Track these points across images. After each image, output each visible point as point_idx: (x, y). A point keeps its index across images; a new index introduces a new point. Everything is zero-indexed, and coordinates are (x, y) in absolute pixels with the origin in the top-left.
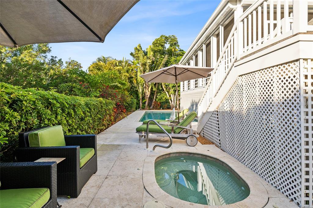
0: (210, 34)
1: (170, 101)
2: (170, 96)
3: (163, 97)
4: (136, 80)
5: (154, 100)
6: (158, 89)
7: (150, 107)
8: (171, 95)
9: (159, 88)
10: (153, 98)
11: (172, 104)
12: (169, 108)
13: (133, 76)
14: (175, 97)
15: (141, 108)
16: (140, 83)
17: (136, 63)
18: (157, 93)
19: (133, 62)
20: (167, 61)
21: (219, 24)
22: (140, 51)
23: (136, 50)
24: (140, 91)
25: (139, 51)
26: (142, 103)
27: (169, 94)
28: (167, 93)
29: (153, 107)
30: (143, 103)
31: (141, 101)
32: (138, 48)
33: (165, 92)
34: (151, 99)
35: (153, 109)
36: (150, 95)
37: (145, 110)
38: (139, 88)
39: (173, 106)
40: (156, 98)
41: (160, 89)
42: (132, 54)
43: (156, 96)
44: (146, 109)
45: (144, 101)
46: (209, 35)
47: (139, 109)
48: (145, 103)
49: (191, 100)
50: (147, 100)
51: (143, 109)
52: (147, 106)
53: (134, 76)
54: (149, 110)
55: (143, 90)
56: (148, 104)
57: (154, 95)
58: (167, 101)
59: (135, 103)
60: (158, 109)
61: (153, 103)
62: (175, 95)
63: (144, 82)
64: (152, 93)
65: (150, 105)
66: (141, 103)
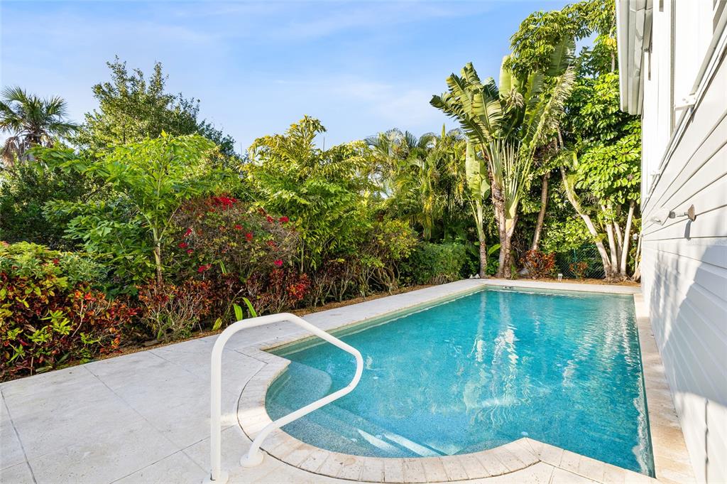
1: (602, 251)
2: (602, 231)
5: (535, 247)
6: (548, 208)
7: (521, 267)
8: (607, 224)
9: (555, 204)
11: (609, 262)
12: (596, 274)
15: (483, 273)
18: (545, 221)
24: (480, 217)
26: (487, 255)
27: (598, 224)
28: (587, 219)
29: (535, 269)
30: (492, 255)
31: (483, 250)
32: (462, 75)
33: (580, 217)
37: (497, 277)
39: (615, 269)
40: (544, 237)
41: (560, 205)
42: (436, 102)
44: (502, 277)
45: (492, 250)
48: (495, 256)
50: (505, 247)
51: (492, 275)
52: (506, 265)
54: (515, 279)
56: (511, 260)
57: (534, 230)
58: (587, 250)
62: (623, 225)
64: (525, 224)
66: (483, 257)
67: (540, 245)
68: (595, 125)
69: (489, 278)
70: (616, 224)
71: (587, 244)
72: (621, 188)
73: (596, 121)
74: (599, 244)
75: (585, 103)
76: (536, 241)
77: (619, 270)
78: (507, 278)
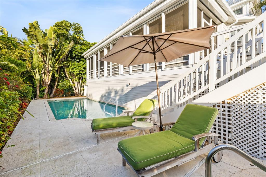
0: (145, 22)
1: (74, 88)
2: (73, 83)
3: (66, 84)
4: (31, 63)
5: (55, 88)
6: (60, 76)
7: (50, 95)
8: (75, 82)
10: (54, 85)
11: (76, 91)
12: (73, 95)
13: (25, 58)
14: (79, 84)
15: (38, 97)
16: (37, 69)
17: (29, 44)
18: (58, 80)
19: (23, 42)
20: (73, 47)
21: (162, 11)
22: (37, 29)
23: (32, 26)
24: (37, 77)
25: (35, 29)
26: (40, 91)
27: (72, 81)
28: (70, 80)
29: (54, 95)
30: (42, 91)
31: (38, 89)
32: (35, 25)
33: (68, 79)
34: (51, 86)
35: (54, 97)
36: (50, 82)
37: (43, 98)
38: (35, 74)
39: (77, 93)
40: (58, 85)
41: (63, 76)
42: (25, 30)
43: (58, 83)
44: (45, 98)
45: (42, 89)
46: (142, 23)
47: (36, 98)
48: (44, 91)
49: (107, 87)
50: (47, 87)
51: (41, 98)
52: (47, 94)
53: (27, 59)
54: (49, 98)
55: (41, 77)
56: (48, 92)
57: (55, 82)
58: (70, 88)
59: (31, 91)
60: (60, 97)
61: (54, 91)
62: (79, 82)
63: (43, 67)
64: (53, 80)
65: (50, 93)
66: (38, 92)
67: (57, 87)
68: (75, 57)
69: (40, 99)
70: (78, 82)
71: (70, 87)
72: (81, 74)
73: (76, 56)
74: (73, 86)
75: (74, 51)
76: (56, 86)
77: (78, 93)
78: (47, 98)
